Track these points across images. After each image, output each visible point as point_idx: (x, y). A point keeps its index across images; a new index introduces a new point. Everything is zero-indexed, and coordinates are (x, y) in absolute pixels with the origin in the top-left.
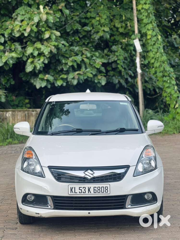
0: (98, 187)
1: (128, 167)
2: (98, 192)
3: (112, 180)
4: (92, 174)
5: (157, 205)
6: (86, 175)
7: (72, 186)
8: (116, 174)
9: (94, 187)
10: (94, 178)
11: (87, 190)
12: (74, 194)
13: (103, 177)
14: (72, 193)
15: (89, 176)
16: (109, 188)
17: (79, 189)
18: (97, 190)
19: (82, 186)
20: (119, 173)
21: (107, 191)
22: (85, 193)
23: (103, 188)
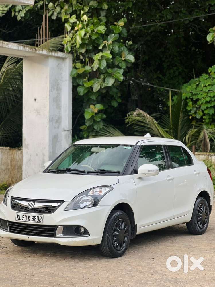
0: (35, 216)
1: (62, 202)
2: (34, 221)
3: (47, 212)
4: (33, 205)
5: (88, 238)
6: (30, 205)
7: (19, 214)
8: (52, 207)
9: (32, 216)
10: (34, 208)
11: (27, 218)
12: (19, 220)
13: (41, 208)
14: (18, 220)
15: (31, 206)
16: (42, 218)
17: (23, 217)
18: (34, 219)
19: (25, 215)
20: (53, 206)
21: (40, 221)
22: (26, 220)
23: (38, 217)
